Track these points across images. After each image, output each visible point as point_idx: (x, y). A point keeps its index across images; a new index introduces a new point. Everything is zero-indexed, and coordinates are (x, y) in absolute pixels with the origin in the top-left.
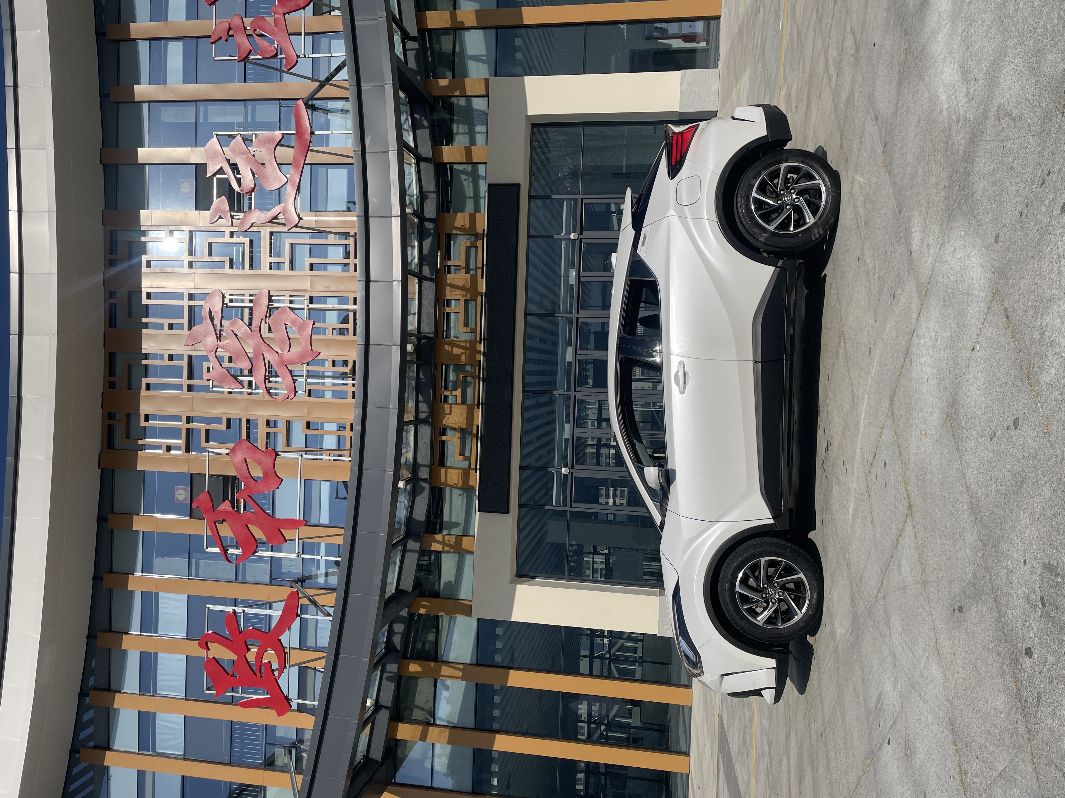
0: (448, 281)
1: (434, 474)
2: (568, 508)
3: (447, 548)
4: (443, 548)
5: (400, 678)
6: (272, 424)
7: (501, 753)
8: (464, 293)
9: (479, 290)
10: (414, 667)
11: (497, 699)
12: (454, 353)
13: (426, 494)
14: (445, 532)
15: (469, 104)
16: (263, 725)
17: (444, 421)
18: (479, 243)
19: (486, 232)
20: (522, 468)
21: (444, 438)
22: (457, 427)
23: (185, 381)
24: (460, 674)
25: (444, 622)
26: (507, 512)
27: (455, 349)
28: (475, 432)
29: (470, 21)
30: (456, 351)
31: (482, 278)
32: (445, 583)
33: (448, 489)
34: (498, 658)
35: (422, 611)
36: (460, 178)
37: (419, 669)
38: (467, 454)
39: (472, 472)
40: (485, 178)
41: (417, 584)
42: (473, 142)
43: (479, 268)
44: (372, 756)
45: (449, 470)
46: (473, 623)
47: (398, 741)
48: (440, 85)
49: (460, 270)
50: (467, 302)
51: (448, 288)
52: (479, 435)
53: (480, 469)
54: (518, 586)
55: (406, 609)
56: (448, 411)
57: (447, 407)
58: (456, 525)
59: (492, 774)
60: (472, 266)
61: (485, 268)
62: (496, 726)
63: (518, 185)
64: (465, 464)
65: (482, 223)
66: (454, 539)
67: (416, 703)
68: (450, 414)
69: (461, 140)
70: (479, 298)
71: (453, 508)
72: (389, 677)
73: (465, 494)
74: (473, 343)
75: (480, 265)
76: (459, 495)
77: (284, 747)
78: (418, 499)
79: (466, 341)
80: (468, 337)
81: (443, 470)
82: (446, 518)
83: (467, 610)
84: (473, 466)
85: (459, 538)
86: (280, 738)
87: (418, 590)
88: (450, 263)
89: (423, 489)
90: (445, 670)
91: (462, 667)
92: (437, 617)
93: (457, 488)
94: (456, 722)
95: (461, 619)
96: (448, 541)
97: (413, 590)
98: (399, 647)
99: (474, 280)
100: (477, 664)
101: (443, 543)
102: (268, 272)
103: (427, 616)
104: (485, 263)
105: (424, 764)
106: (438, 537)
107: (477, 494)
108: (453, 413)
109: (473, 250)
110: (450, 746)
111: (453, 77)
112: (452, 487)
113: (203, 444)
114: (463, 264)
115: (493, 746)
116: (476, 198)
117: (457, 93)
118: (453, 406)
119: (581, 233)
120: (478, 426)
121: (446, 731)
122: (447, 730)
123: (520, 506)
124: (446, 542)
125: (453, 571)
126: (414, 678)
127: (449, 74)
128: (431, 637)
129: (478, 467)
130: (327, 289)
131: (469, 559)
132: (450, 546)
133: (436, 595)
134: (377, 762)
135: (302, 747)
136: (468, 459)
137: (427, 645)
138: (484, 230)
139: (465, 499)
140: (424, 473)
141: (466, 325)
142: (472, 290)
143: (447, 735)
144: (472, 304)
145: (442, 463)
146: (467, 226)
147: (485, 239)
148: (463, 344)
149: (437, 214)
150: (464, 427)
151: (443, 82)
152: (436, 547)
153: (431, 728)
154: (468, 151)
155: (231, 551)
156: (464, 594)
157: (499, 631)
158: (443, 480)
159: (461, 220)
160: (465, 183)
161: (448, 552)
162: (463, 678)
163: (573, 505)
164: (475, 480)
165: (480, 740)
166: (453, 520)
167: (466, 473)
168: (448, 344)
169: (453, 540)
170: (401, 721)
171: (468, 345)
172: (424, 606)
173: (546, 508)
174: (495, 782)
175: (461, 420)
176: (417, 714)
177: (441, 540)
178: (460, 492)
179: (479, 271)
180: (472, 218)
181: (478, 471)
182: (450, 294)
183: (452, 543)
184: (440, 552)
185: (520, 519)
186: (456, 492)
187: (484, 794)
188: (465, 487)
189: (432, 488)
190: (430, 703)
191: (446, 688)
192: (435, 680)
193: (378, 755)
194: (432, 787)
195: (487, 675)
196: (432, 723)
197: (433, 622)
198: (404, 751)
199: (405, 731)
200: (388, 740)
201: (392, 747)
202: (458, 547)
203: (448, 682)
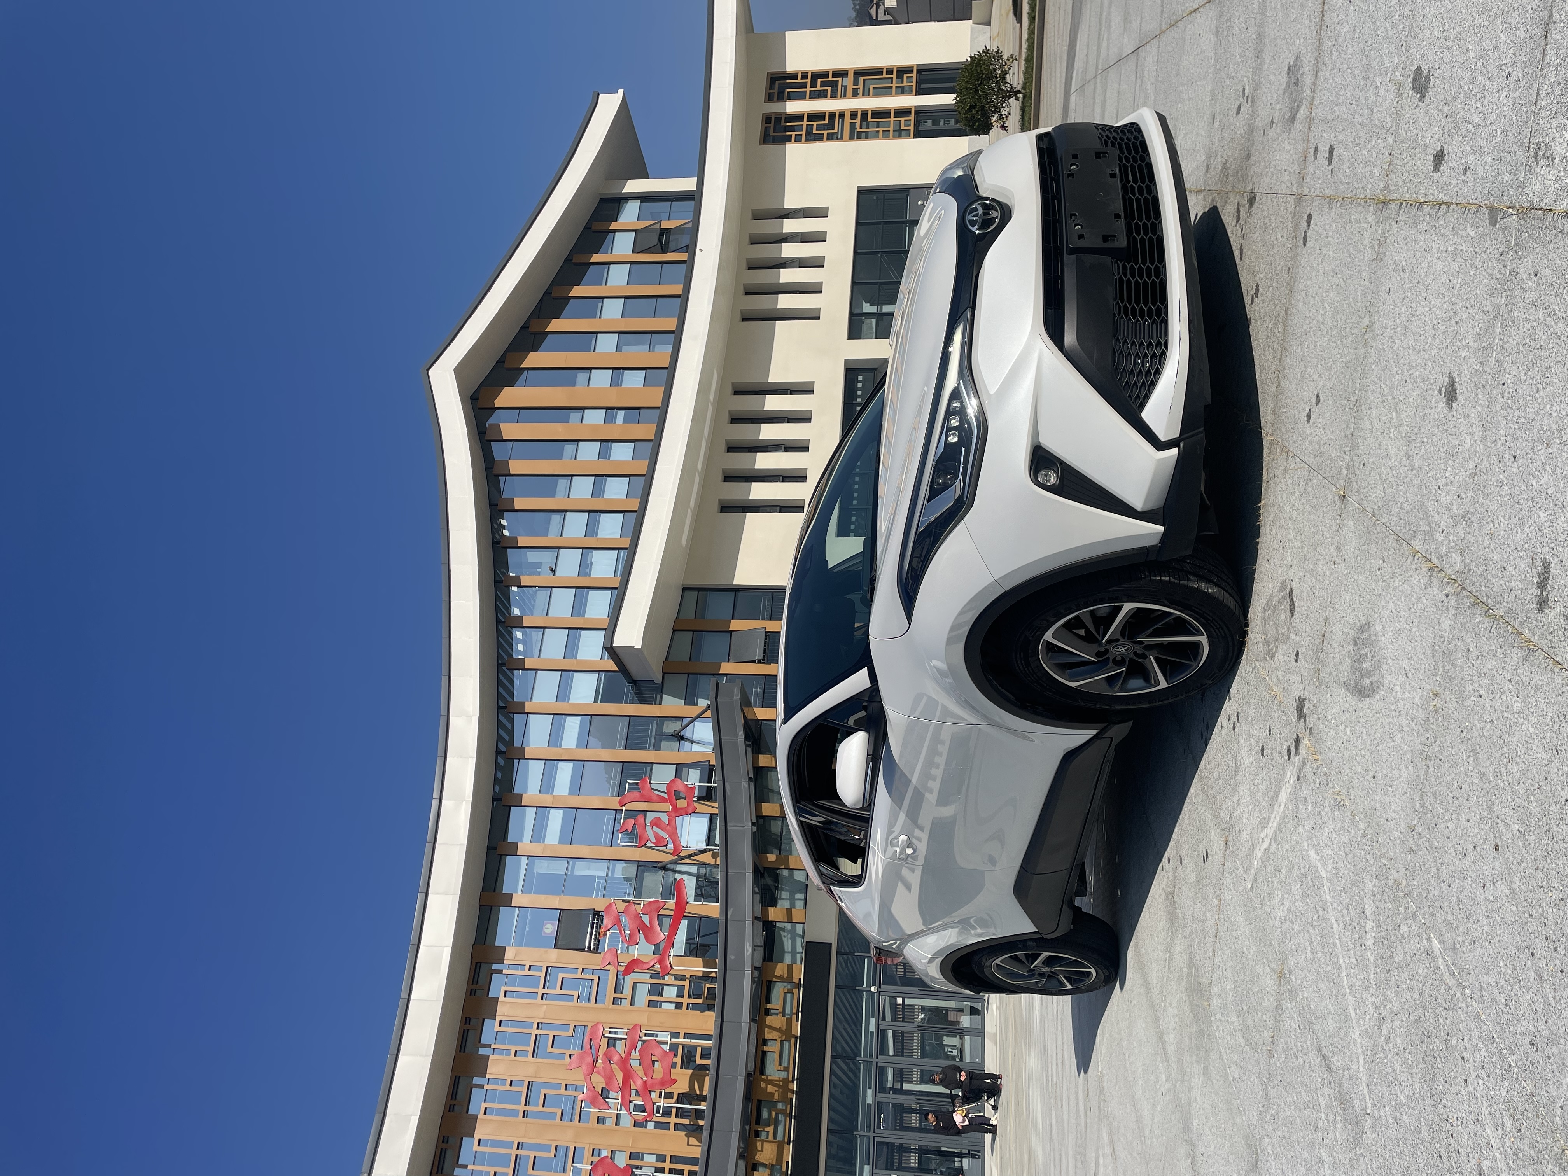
0: (767, 1023)
6: (596, 1153)
8: (780, 1035)
9: (793, 1033)
12: (768, 1091)
15: (791, 875)
17: (756, 1157)
18: (795, 991)
19: (802, 983)
22: (768, 1163)
23: (522, 1108)
27: (769, 1086)
28: (784, 1169)
30: (770, 1089)
31: (797, 1021)
36: (781, 935)
40: (803, 937)
42: (793, 905)
43: (794, 1014)
48: (769, 860)
49: (777, 1014)
50: (782, 1041)
51: (766, 1029)
52: (789, 1172)
56: (759, 1148)
57: (759, 1144)
60: (788, 1011)
61: (800, 1014)
63: (829, 945)
65: (800, 973)
68: (762, 1151)
69: (784, 904)
70: (793, 1040)
74: (786, 1081)
75: (795, 1011)
79: (779, 1081)
80: (783, 1075)
88: (769, 1006)
99: (789, 1022)
102: (611, 1006)
104: (800, 1009)
108: (764, 1150)
109: (789, 995)
111: (780, 854)
114: (781, 1010)
116: (794, 953)
117: (783, 867)
118: (765, 1144)
119: (880, 987)
120: (788, 1163)
127: (776, 851)
130: (661, 1025)
138: (800, 979)
141: (780, 1064)
142: (786, 1034)
144: (786, 1044)
146: (786, 976)
147: (802, 989)
148: (777, 1083)
149: (762, 964)
150: (774, 1163)
151: (772, 858)
154: (789, 912)
159: (780, 970)
160: (785, 940)
168: (764, 1080)
171: (781, 1083)
175: (772, 1156)
179: (794, 1017)
180: (790, 967)
182: (769, 1035)
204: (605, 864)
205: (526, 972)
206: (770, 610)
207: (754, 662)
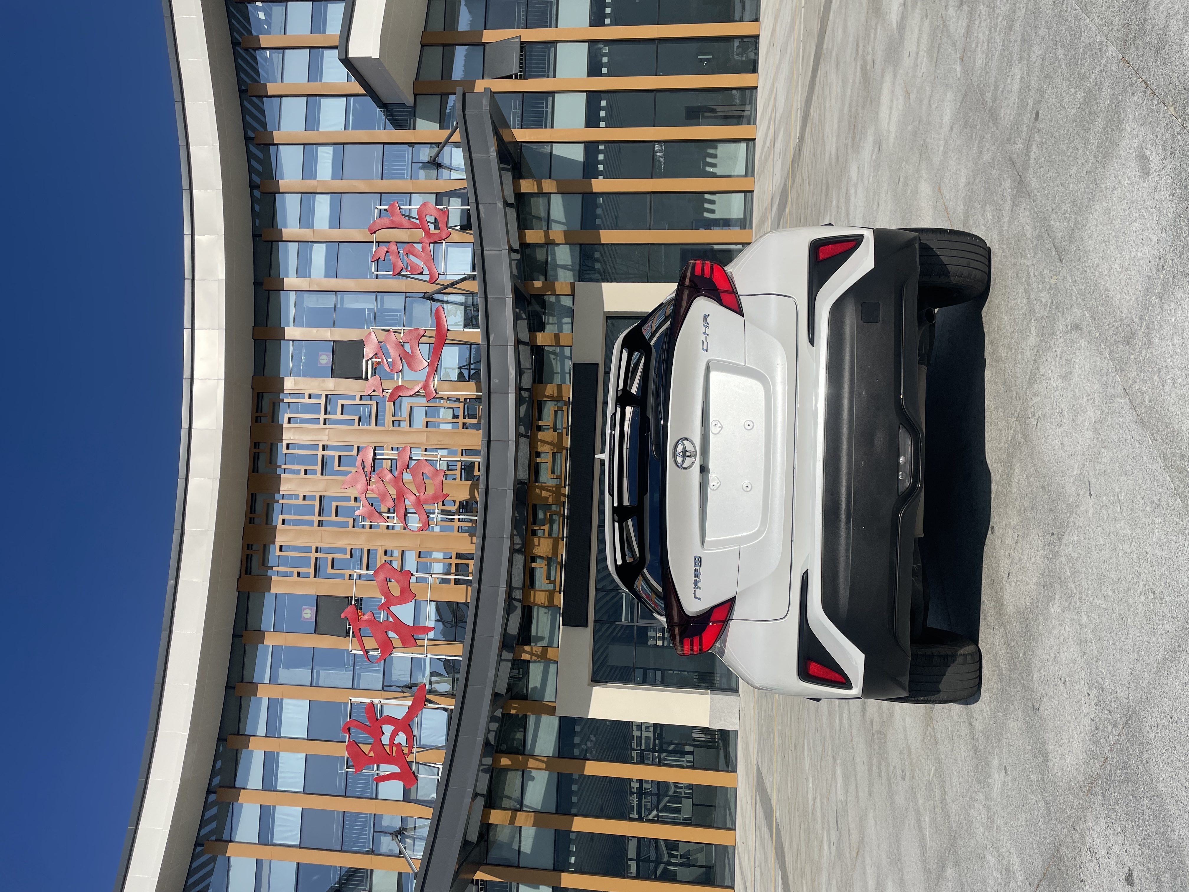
0: (539, 438)
1: (526, 595)
2: (635, 624)
3: (534, 658)
4: (531, 658)
5: (493, 769)
6: (389, 553)
7: (578, 833)
8: (552, 447)
9: (564, 445)
10: (505, 761)
11: (575, 788)
12: (543, 495)
13: (519, 611)
14: (532, 644)
15: (558, 301)
16: (371, 814)
17: (534, 551)
18: (565, 408)
19: (571, 400)
20: (597, 590)
21: (534, 565)
22: (544, 556)
23: (316, 518)
24: (544, 766)
25: (532, 720)
26: (586, 626)
27: (543, 492)
28: (559, 560)
29: (560, 239)
30: (544, 494)
31: (567, 435)
32: (532, 688)
33: (536, 608)
34: (577, 751)
35: (513, 712)
36: (550, 358)
37: (509, 763)
38: (552, 578)
39: (556, 594)
40: (571, 358)
41: (509, 689)
42: (561, 329)
43: (564, 428)
44: (469, 838)
45: (536, 592)
46: (554, 722)
47: (489, 825)
48: (536, 286)
49: (549, 429)
50: (554, 454)
51: (539, 443)
52: (564, 563)
53: (564, 591)
54: (594, 688)
55: (500, 710)
56: (536, 543)
57: (536, 540)
58: (542, 639)
59: (569, 854)
60: (559, 426)
61: (570, 428)
62: (574, 809)
63: (597, 365)
64: (551, 587)
65: (568, 392)
66: (541, 650)
67: (506, 793)
68: (539, 545)
69: (550, 329)
70: (564, 452)
71: (539, 624)
72: (484, 769)
73: (550, 612)
74: (559, 487)
75: (565, 426)
76: (545, 613)
77: (390, 833)
78: (512, 616)
79: (553, 487)
80: (554, 482)
81: (532, 593)
82: (533, 633)
83: (551, 711)
84: (558, 589)
85: (545, 649)
86: (386, 827)
87: (510, 693)
88: (540, 423)
89: (516, 607)
90: (532, 763)
91: (545, 759)
92: (525, 717)
93: (544, 607)
94: (540, 809)
95: (545, 718)
96: (536, 651)
97: (506, 694)
98: (493, 743)
99: (560, 436)
100: (559, 757)
101: (531, 653)
102: (391, 428)
103: (517, 715)
104: (570, 424)
105: (512, 846)
106: (527, 648)
107: (561, 612)
108: (541, 545)
109: (559, 413)
110: (535, 828)
111: (546, 280)
112: (539, 606)
113: (330, 571)
114: (552, 425)
115: (571, 827)
116: (563, 373)
117: (549, 293)
118: (542, 540)
120: (562, 555)
121: (531, 816)
122: (533, 814)
123: (595, 622)
124: (534, 652)
125: (539, 678)
126: (505, 770)
127: (542, 278)
128: (519, 735)
129: (562, 589)
130: (439, 443)
131: (552, 668)
132: (537, 656)
133: (525, 697)
134: (473, 843)
135: (406, 833)
136: (553, 582)
137: (515, 743)
138: (569, 398)
139: (550, 616)
140: (517, 594)
141: (553, 472)
142: (558, 446)
143: (532, 818)
144: (558, 456)
145: (532, 585)
146: (555, 395)
147: (571, 406)
148: (551, 488)
149: (532, 386)
150: (550, 556)
151: (538, 284)
152: (525, 657)
153: (518, 813)
154: (557, 336)
155: (371, 653)
156: (549, 697)
157: (577, 728)
158: (532, 600)
159: (550, 390)
160: (553, 362)
161: (535, 662)
162: (546, 769)
163: (640, 621)
164: (560, 600)
165: (560, 821)
166: (539, 635)
167: (551, 594)
168: (538, 487)
169: (539, 651)
170: (493, 808)
171: (554, 489)
172: (514, 708)
173: (617, 623)
174: (573, 860)
175: (548, 550)
176: (506, 803)
177: (530, 651)
178: (546, 611)
179: (565, 431)
180: (559, 388)
181: (562, 593)
182: (541, 448)
183: (539, 653)
184: (528, 661)
185: (595, 632)
186: (542, 610)
187: (563, 871)
188: (551, 606)
189: (524, 607)
190: (518, 794)
191: (533, 779)
192: (523, 771)
193: (473, 837)
194: (518, 866)
195: (567, 766)
196: (521, 810)
197: (521, 722)
198: (495, 835)
199: (497, 817)
200: (482, 824)
201: (486, 829)
202: (543, 657)
203: (534, 773)
204: (373, 297)
205: (306, 400)
206: (525, 17)
207: (510, 77)
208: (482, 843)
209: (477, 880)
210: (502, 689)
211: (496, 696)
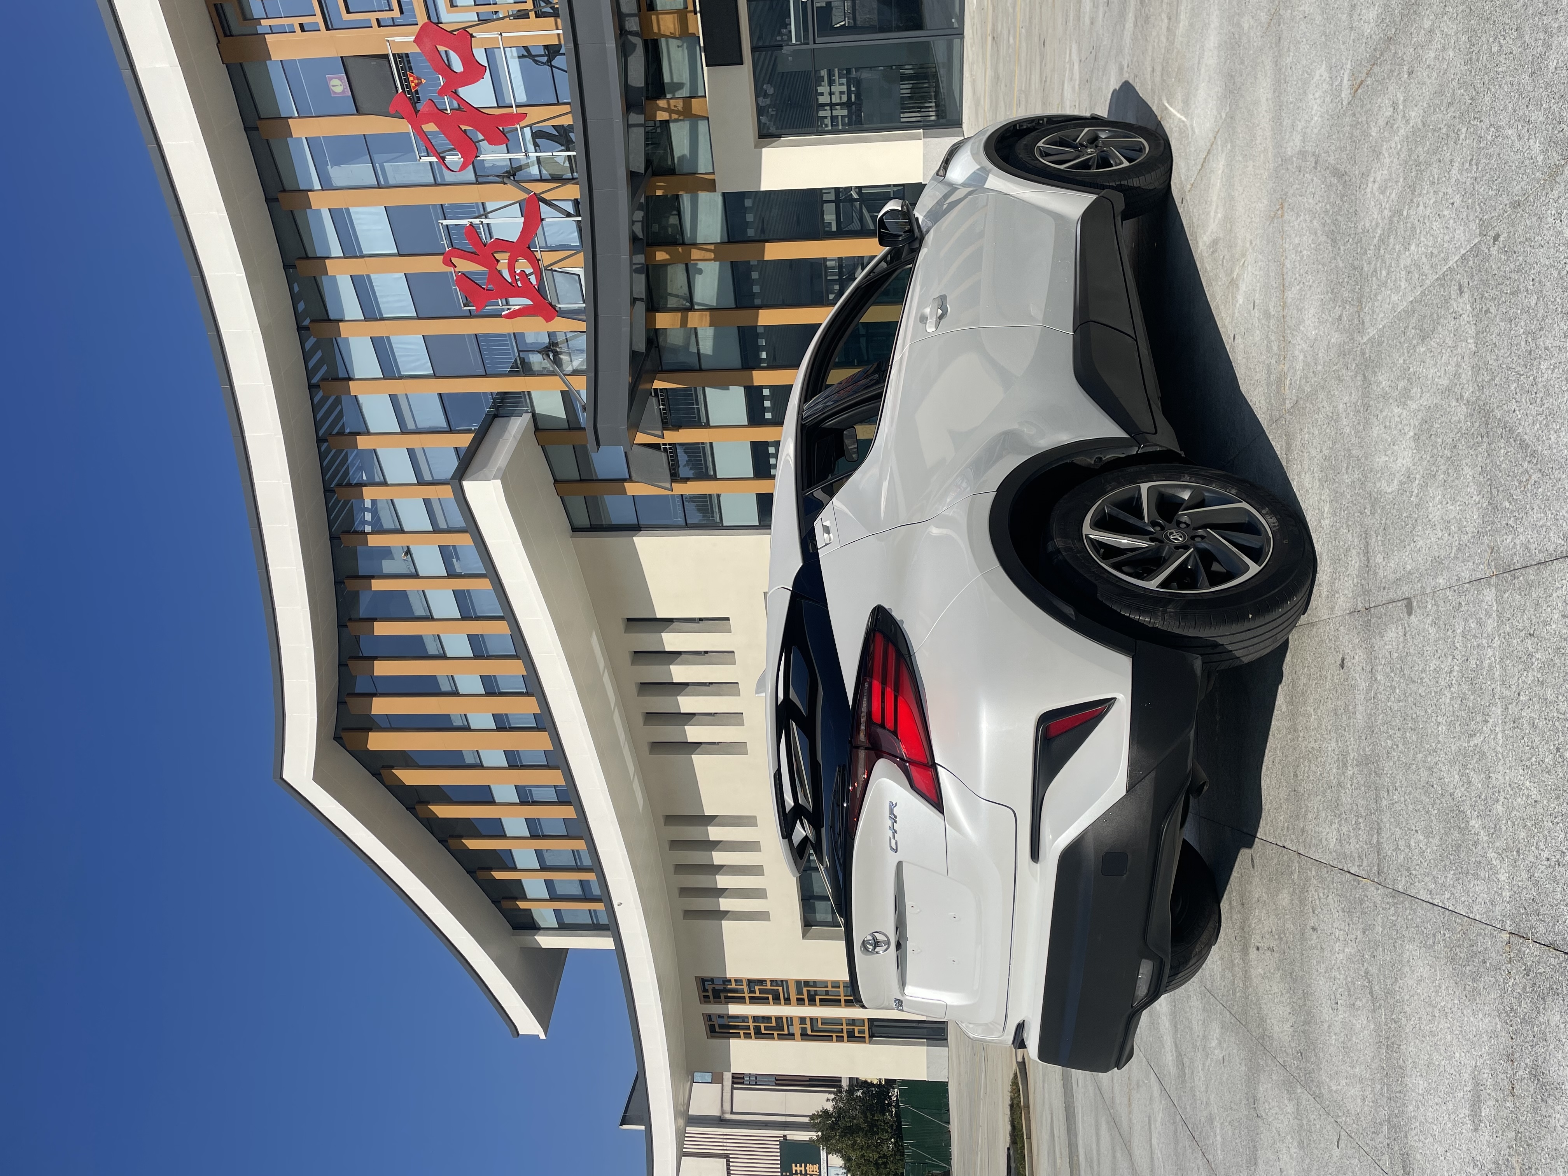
1: (645, 24)
2: (810, 47)
3: (674, 116)
4: (670, 116)
5: (648, 267)
7: (766, 327)
10: (661, 256)
11: (755, 275)
13: (640, 51)
14: (669, 96)
16: (509, 334)
20: (750, 2)
24: (712, 256)
25: (686, 200)
26: (740, 63)
32: (679, 158)
33: (663, 40)
34: (751, 232)
35: (659, 193)
37: (668, 257)
39: (690, 16)
41: (648, 163)
44: (636, 349)
45: (660, 16)
46: (717, 199)
47: (657, 330)
53: (700, 12)
54: (764, 150)
55: (642, 193)
58: (680, 86)
59: (759, 349)
62: (757, 302)
64: (680, 5)
66: (682, 104)
67: (669, 291)
71: (673, 64)
72: (636, 268)
73: (685, 45)
76: (678, 47)
77: (540, 352)
78: (631, 60)
81: (654, 17)
82: (667, 79)
83: (711, 186)
84: (691, 9)
85: (687, 101)
86: (531, 344)
87: (650, 169)
89: (635, 45)
90: (695, 254)
91: (712, 247)
92: (677, 197)
93: (675, 38)
94: (715, 305)
95: (703, 196)
96: (675, 106)
97: (646, 171)
98: (641, 236)
100: (729, 242)
101: (668, 110)
103: (664, 197)
105: (688, 349)
106: (662, 103)
107: (702, 44)
110: (713, 328)
112: (667, 37)
115: (757, 322)
121: (706, 315)
122: (708, 313)
123: (754, 53)
124: (672, 108)
125: (686, 142)
126: (664, 265)
128: (673, 220)
129: (698, 9)
131: (702, 126)
132: (677, 112)
133: (671, 171)
134: (642, 353)
135: (558, 350)
137: (670, 230)
139: (686, 51)
140: (632, 24)
143: (708, 318)
145: (652, 5)
152: (662, 116)
153: (690, 313)
155: (448, 159)
156: (703, 166)
157: (749, 204)
158: (656, 30)
161: (676, 121)
162: (715, 260)
163: (818, 40)
164: (696, 24)
165: (742, 318)
166: (675, 80)
167: (683, 17)
169: (680, 105)
170: (658, 311)
172: (660, 188)
173: (785, 48)
174: (764, 355)
176: (672, 302)
177: (666, 107)
178: (679, 42)
181: (699, 15)
183: (680, 108)
184: (667, 122)
185: (756, 70)
186: (673, 43)
187: (754, 369)
188: (685, 35)
189: (646, 42)
190: (685, 289)
191: (700, 272)
192: (687, 265)
193: (641, 347)
194: (701, 370)
195: (742, 252)
196: (691, 309)
197: (673, 203)
198: (665, 340)
199: (663, 320)
200: (648, 331)
201: (654, 337)
202: (687, 113)
203: (701, 265)
208: (653, 350)
209: (656, 390)
210: (639, 166)
211: (633, 176)
